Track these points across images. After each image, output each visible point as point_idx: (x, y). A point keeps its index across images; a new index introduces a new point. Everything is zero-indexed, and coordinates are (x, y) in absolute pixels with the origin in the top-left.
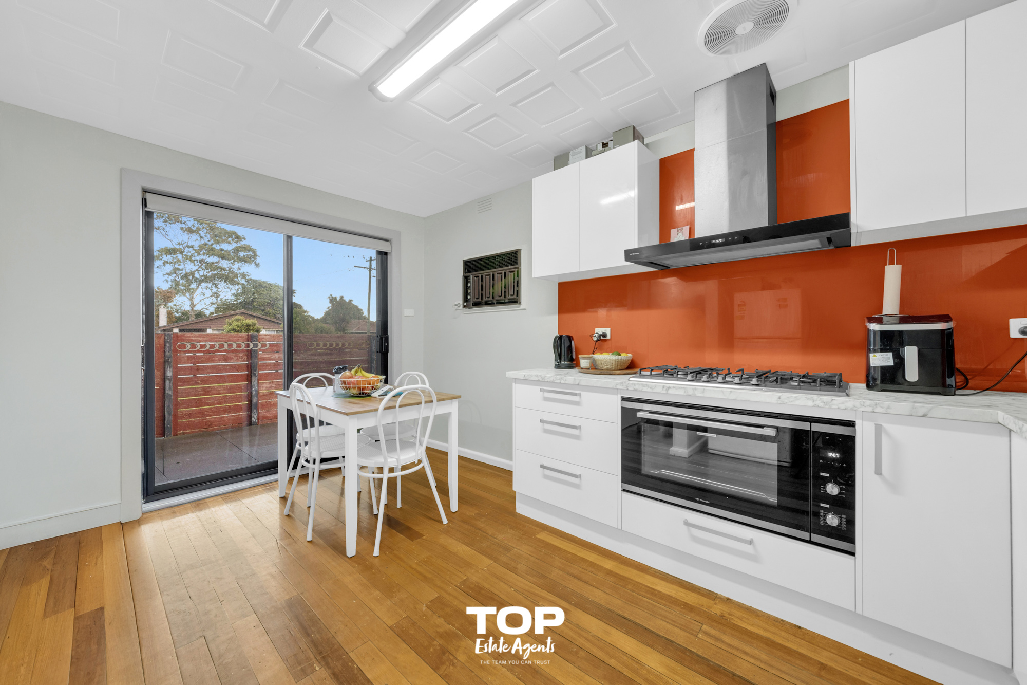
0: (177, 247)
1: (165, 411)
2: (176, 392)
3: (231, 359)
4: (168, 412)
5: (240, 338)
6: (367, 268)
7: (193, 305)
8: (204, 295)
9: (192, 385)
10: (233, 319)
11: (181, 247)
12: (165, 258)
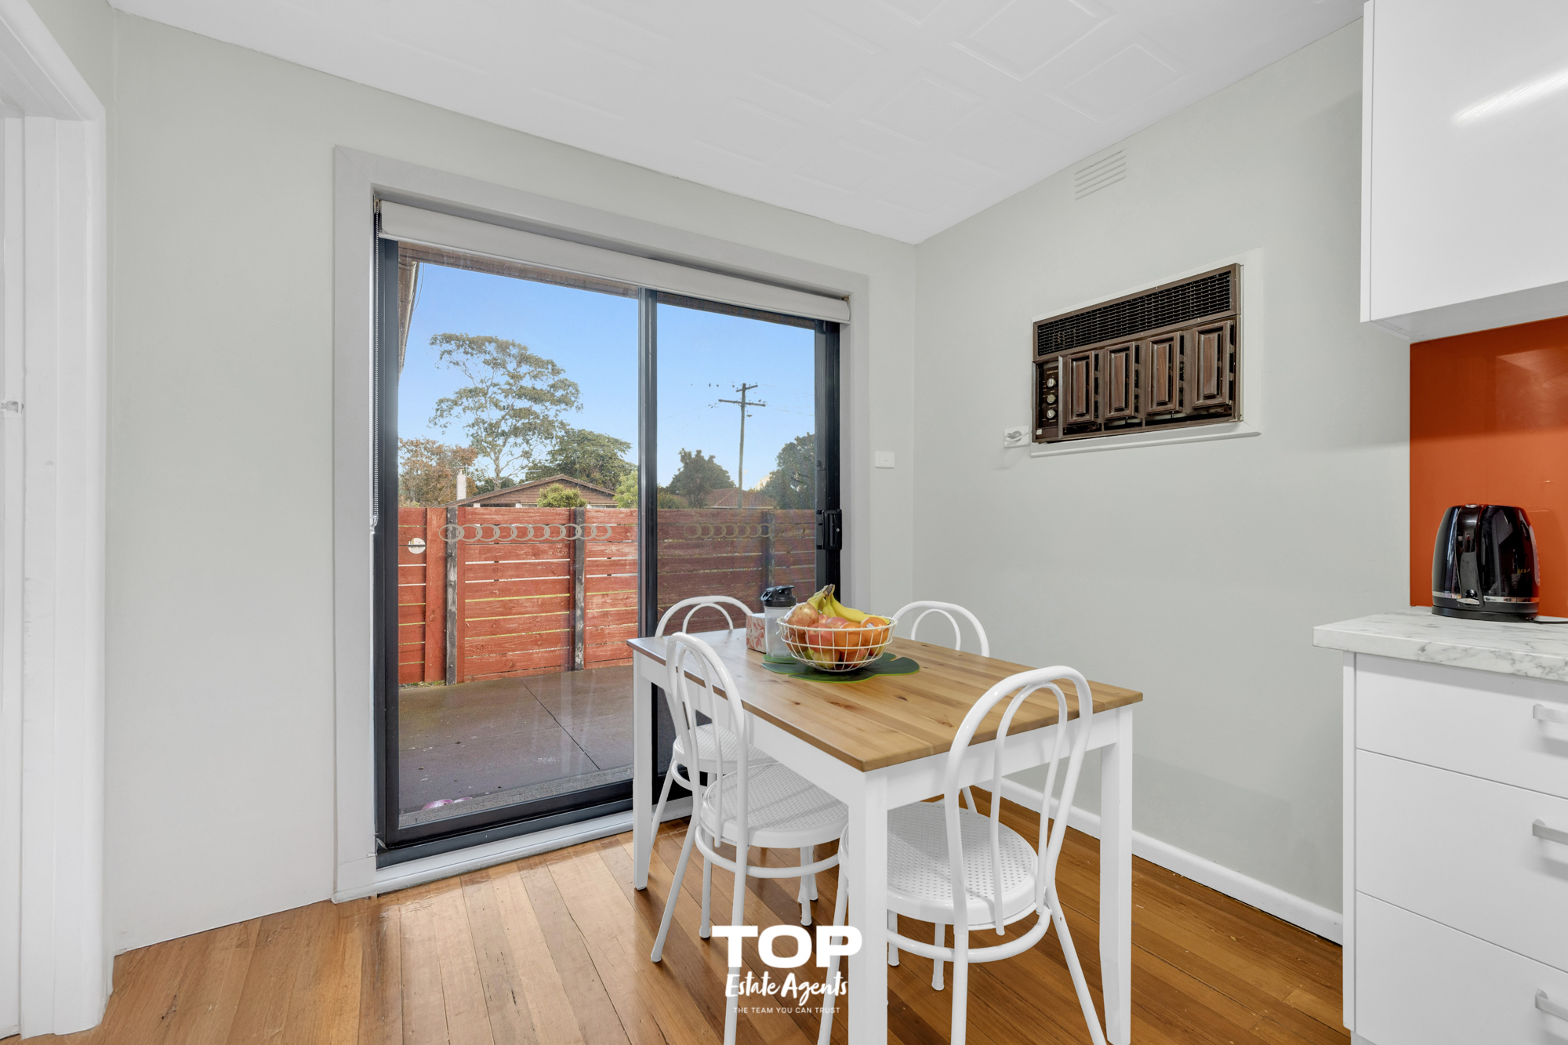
0: (480, 386)
1: (446, 643)
2: (462, 607)
3: (545, 552)
4: (450, 643)
5: (557, 517)
6: (739, 402)
7: (498, 471)
8: (512, 455)
9: (486, 597)
10: (549, 488)
11: (484, 386)
12: (465, 402)
